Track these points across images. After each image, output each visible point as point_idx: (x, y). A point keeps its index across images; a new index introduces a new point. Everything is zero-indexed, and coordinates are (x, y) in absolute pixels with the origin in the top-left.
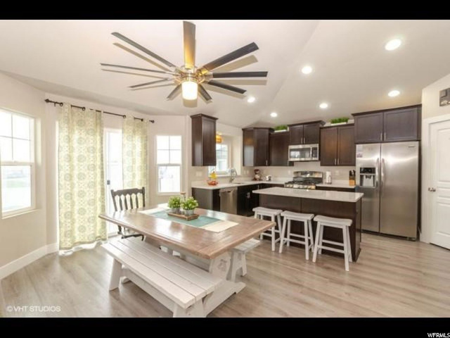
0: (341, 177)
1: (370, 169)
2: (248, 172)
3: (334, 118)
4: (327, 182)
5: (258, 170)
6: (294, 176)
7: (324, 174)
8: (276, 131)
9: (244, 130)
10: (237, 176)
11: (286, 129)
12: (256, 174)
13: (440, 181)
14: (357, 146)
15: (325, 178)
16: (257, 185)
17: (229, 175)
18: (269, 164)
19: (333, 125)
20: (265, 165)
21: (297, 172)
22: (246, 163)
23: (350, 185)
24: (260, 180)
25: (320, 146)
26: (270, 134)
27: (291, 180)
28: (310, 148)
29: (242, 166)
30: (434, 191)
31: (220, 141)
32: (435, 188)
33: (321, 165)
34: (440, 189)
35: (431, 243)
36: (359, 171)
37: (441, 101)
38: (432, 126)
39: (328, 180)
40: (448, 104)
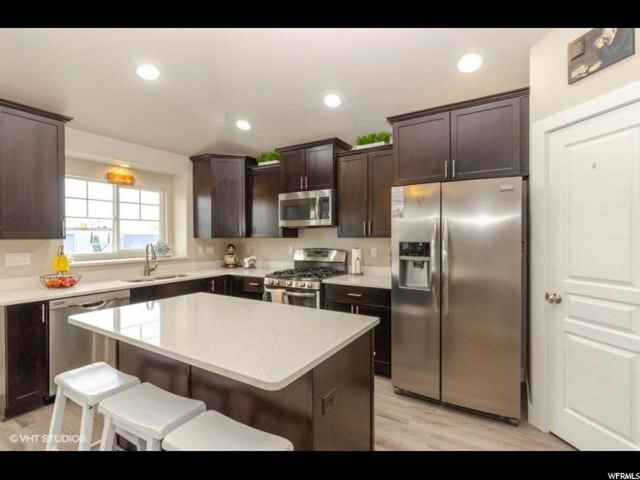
0: (380, 260)
4: (355, 270)
7: (348, 255)
8: (261, 164)
9: (194, 159)
13: (572, 277)
14: (394, 190)
26: (248, 170)
27: (292, 266)
28: (315, 199)
29: (193, 239)
30: (559, 301)
31: (129, 181)
32: (563, 296)
33: (339, 236)
34: (572, 298)
35: (551, 433)
36: (401, 254)
37: (571, 69)
38: (553, 137)
39: (354, 267)
40: (589, 74)
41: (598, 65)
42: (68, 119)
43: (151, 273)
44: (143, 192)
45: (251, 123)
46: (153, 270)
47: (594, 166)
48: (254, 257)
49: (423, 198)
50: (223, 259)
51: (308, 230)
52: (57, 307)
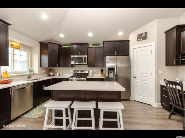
0: (97, 73)
1: (113, 68)
2: (44, 71)
3: (94, 43)
4: (91, 75)
5: (51, 70)
6: (73, 73)
7: (89, 72)
8: (63, 47)
9: (41, 43)
10: (34, 74)
11: (69, 46)
12: (50, 72)
13: (138, 73)
14: (107, 57)
15: (90, 73)
16: (51, 79)
17: (28, 73)
18: (59, 66)
19: (93, 46)
20: (56, 67)
21: (75, 71)
22: (43, 65)
23: (101, 76)
24: (53, 76)
25: (87, 56)
26: (59, 48)
27: (72, 75)
28: (83, 57)
29: (40, 67)
30: (136, 78)
31: (19, 48)
32: (136, 77)
33: (88, 67)
34: (138, 77)
35: (134, 100)
36: (108, 70)
37: (138, 39)
38: (134, 50)
39: (91, 74)
40: (141, 40)
41: (142, 39)
42: (10, 25)
43: (30, 78)
44: (22, 52)
45: (64, 35)
46: (31, 77)
47: (142, 55)
48: (60, 73)
49: (113, 59)
50: (49, 73)
51: (76, 65)
52: (15, 89)
